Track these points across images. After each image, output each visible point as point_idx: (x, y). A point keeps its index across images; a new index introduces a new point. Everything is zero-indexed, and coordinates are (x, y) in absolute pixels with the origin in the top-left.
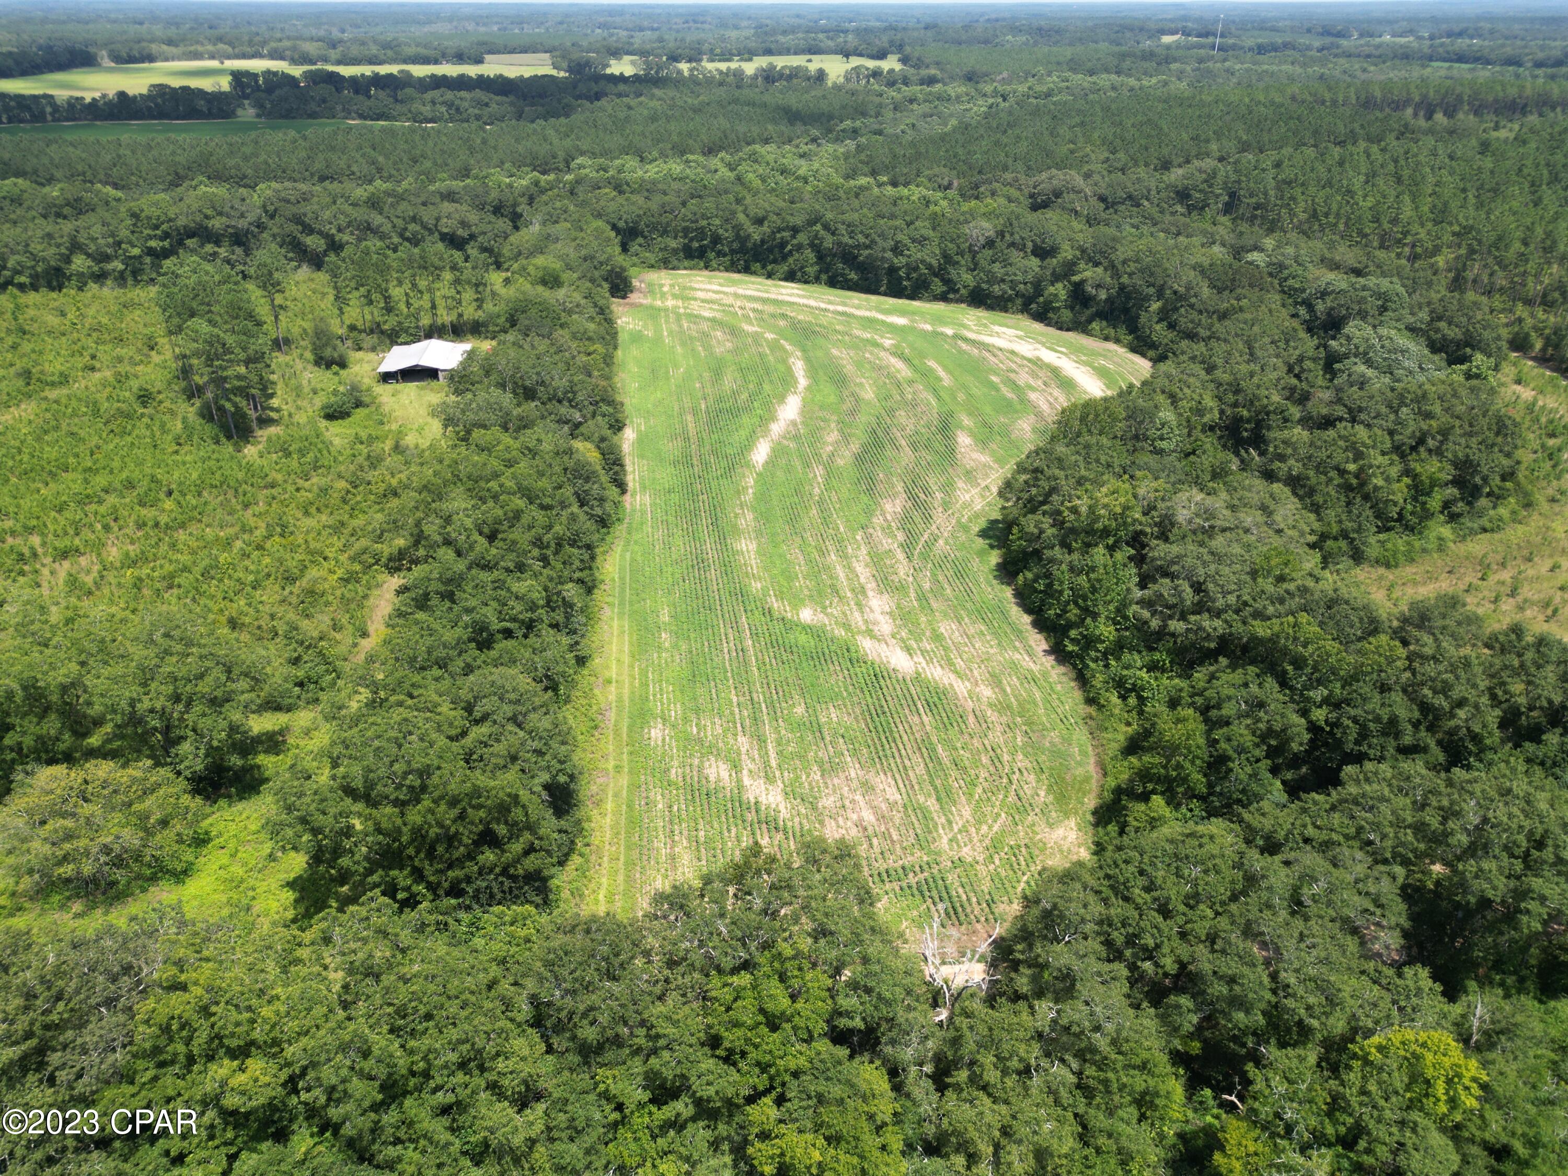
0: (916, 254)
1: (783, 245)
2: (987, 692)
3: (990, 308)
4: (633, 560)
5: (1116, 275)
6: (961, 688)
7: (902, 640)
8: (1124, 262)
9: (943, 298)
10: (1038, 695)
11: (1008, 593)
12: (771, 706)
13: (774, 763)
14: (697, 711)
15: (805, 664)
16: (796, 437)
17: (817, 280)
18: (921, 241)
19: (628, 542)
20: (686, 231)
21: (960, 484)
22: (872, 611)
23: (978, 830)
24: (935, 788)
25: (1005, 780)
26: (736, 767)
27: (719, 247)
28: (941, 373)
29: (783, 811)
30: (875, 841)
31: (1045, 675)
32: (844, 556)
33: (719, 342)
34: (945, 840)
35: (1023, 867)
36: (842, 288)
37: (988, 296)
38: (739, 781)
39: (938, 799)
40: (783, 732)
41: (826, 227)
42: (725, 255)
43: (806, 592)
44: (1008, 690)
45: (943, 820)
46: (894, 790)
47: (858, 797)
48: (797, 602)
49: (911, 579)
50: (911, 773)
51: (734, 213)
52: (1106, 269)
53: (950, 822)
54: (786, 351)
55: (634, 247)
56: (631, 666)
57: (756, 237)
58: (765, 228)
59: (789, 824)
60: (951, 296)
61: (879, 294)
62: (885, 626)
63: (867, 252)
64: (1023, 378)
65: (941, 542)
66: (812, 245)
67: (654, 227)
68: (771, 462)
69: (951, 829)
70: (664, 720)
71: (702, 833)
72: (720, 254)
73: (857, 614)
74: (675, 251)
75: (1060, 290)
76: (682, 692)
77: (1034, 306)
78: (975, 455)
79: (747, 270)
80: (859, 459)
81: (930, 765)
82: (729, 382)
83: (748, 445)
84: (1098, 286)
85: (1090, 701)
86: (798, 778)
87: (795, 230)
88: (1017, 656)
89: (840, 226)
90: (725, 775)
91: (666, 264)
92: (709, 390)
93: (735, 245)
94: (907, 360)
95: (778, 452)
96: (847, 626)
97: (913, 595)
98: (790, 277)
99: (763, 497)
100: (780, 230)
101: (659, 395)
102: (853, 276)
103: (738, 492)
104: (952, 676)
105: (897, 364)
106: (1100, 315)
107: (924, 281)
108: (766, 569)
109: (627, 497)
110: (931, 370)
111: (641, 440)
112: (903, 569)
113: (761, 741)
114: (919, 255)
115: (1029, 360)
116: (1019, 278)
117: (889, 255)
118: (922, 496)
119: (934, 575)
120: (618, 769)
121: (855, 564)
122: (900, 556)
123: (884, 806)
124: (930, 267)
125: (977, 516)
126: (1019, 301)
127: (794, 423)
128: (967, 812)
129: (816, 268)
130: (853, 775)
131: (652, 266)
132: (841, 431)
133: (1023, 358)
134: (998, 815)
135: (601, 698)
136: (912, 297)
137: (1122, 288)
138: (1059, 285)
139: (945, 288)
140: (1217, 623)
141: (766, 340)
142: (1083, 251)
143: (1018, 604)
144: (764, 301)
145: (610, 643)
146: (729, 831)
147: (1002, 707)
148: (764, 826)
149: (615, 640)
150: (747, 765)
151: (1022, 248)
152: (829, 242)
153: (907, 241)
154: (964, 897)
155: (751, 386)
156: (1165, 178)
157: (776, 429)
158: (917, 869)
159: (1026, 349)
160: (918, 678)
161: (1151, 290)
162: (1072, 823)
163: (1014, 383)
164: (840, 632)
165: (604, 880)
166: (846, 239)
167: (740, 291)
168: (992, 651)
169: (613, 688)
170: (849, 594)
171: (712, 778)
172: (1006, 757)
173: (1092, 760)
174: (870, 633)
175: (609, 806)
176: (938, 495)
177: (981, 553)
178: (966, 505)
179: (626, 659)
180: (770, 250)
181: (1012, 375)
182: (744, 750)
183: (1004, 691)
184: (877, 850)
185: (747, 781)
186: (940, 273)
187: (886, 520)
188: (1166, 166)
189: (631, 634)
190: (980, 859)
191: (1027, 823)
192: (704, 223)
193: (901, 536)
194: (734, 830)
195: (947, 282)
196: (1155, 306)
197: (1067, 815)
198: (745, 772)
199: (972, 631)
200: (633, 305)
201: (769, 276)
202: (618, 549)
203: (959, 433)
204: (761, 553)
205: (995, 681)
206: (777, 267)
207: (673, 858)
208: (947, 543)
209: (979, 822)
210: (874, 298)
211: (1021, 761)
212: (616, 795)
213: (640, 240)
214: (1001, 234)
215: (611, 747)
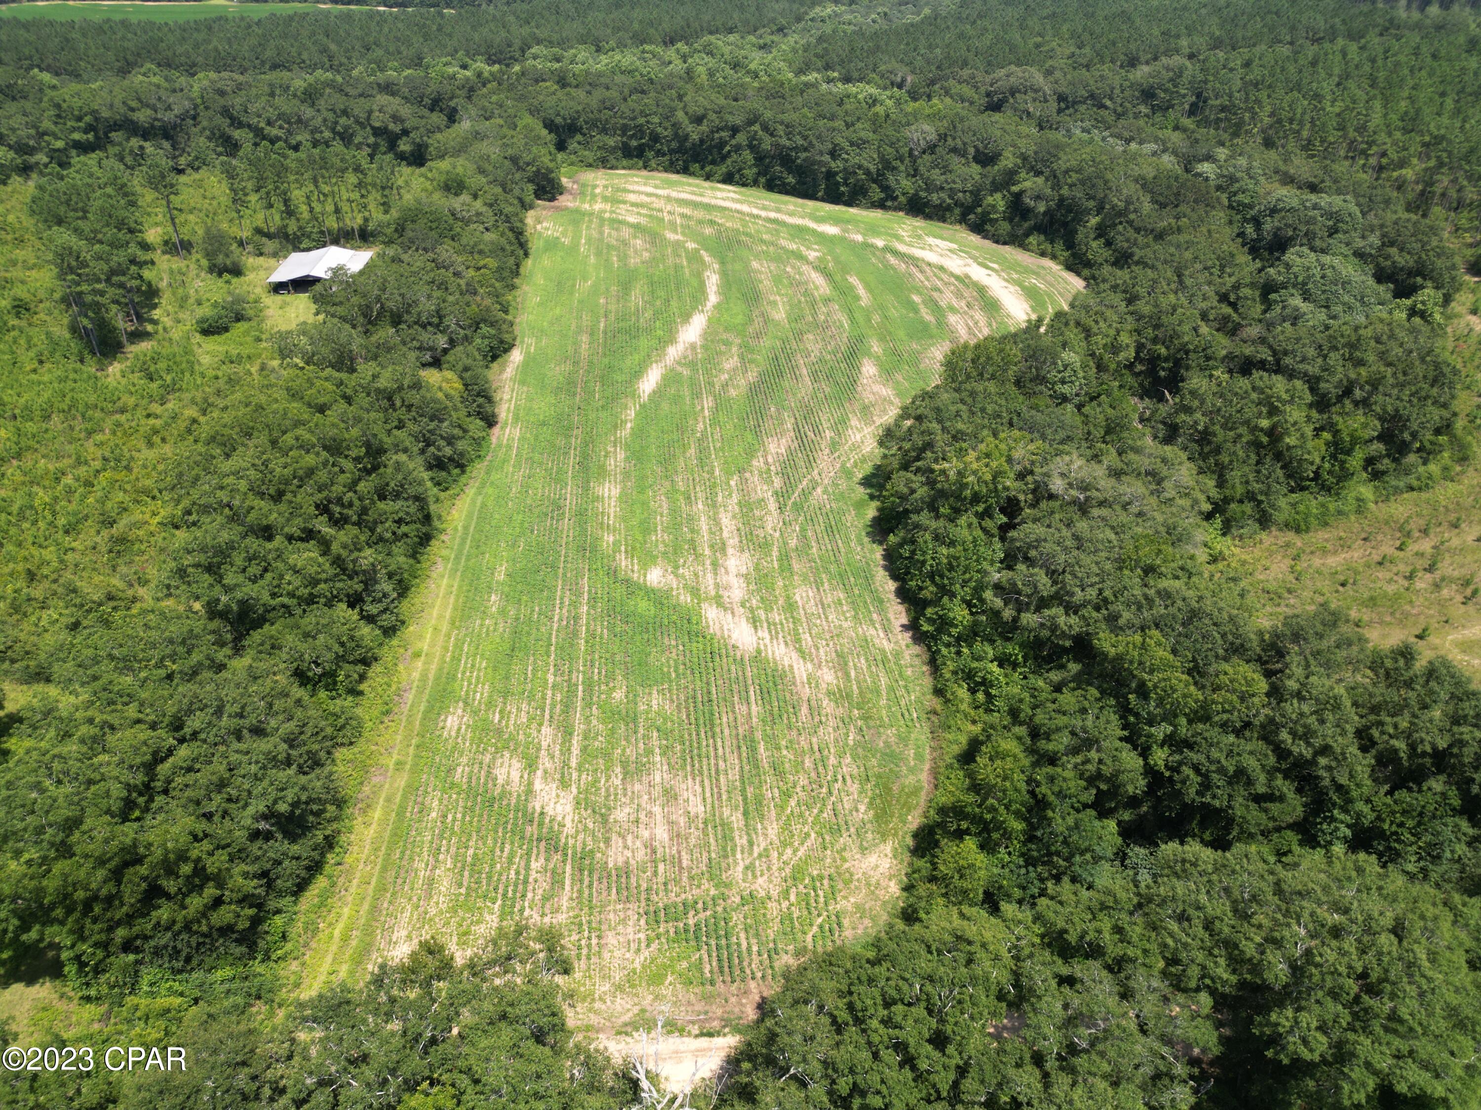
0: (854, 158)
1: (722, 144)
2: (828, 677)
3: (928, 217)
4: (484, 505)
5: (1056, 186)
6: (801, 670)
7: (752, 610)
8: (1067, 172)
9: (881, 205)
10: (884, 681)
11: (877, 553)
12: (589, 687)
13: (574, 763)
14: (506, 694)
15: (638, 638)
16: (692, 365)
17: (755, 183)
18: (859, 144)
19: (483, 485)
20: (624, 129)
21: (854, 422)
22: (727, 573)
23: (780, 854)
24: (745, 799)
25: (824, 790)
26: (531, 765)
27: (658, 146)
28: (861, 291)
29: (569, 824)
30: (661, 867)
31: (897, 655)
32: (713, 505)
33: (636, 252)
34: (740, 868)
35: (821, 905)
36: (780, 192)
37: (927, 204)
38: (530, 784)
39: (746, 814)
40: (594, 722)
41: (765, 128)
42: (664, 155)
43: (661, 548)
44: (853, 674)
45: (744, 841)
46: (699, 799)
47: (657, 810)
48: (648, 559)
49: (777, 534)
50: (722, 779)
51: (673, 110)
52: (1047, 179)
53: (751, 844)
54: (703, 262)
55: (573, 145)
56: (448, 636)
57: (695, 137)
58: (704, 128)
59: (571, 842)
60: (889, 203)
61: (817, 199)
62: (737, 591)
63: (804, 155)
64: (947, 298)
65: (819, 490)
66: (751, 147)
67: (593, 124)
68: (658, 394)
69: (751, 853)
70: (466, 704)
71: (471, 852)
72: (659, 153)
73: (709, 576)
74: (613, 150)
75: (998, 201)
76: (495, 669)
77: (972, 216)
78: (877, 388)
79: (685, 171)
80: (754, 390)
81: (747, 768)
82: (637, 297)
83: (638, 373)
84: (1038, 198)
85: (939, 692)
86: (596, 781)
87: (735, 130)
88: (872, 632)
89: (780, 128)
90: (515, 775)
91: (604, 163)
92: (613, 307)
93: (674, 145)
94: (828, 275)
95: (670, 379)
96: (695, 591)
97: (775, 553)
98: (728, 179)
99: (639, 433)
100: (719, 129)
101: (558, 311)
102: (791, 180)
103: (615, 427)
104: (794, 655)
105: (817, 279)
106: (1039, 228)
107: (862, 187)
108: (624, 519)
109: (496, 430)
110: (852, 288)
111: (525, 366)
112: (772, 521)
113: (567, 732)
114: (857, 160)
115: (957, 278)
116: (959, 186)
117: (827, 158)
118: (810, 434)
119: (803, 530)
120: (399, 764)
121: (722, 515)
122: (772, 505)
123: (682, 821)
124: (868, 172)
125: (864, 460)
126: (957, 211)
127: (693, 346)
128: (773, 830)
129: (755, 170)
130: (658, 779)
131: (590, 165)
132: (742, 357)
133: (952, 274)
134: (807, 835)
135: (404, 676)
136: (849, 204)
137: (1062, 200)
138: (998, 196)
139: (882, 195)
140: (1074, 620)
141: (686, 250)
142: (1024, 158)
143: (886, 568)
144: (695, 205)
145: (433, 606)
146: (502, 851)
147: (840, 696)
148: (543, 844)
149: (439, 601)
150: (545, 763)
151: (964, 155)
152: (767, 144)
153: (846, 145)
154: (744, 945)
155: (658, 303)
156: (1131, 76)
157: (673, 352)
158: (700, 906)
159: (956, 265)
160: (758, 657)
161: (1091, 204)
162: (888, 848)
163: (936, 304)
164: (685, 598)
165: (346, 911)
166: (784, 141)
167: (674, 194)
168: (845, 625)
169: (419, 664)
170: (707, 552)
171: (500, 781)
172: (832, 761)
173: (927, 766)
174: (718, 600)
175: (377, 814)
176: (828, 434)
177: (859, 505)
178: (855, 447)
179: (445, 627)
180: (710, 149)
181: (935, 295)
182: (544, 744)
183: (847, 675)
184: (661, 879)
185: (538, 785)
186: (878, 179)
187: (767, 463)
188: (1133, 62)
189: (458, 596)
190: (774, 893)
191: (837, 847)
192: (641, 120)
193: (778, 482)
194: (507, 847)
195: (885, 188)
196: (1094, 221)
197: (884, 837)
198: (539, 773)
199: (828, 599)
200: (557, 208)
201: (708, 177)
202: (471, 492)
203: (865, 361)
204: (624, 499)
205: (841, 663)
206: (715, 168)
207: (431, 882)
208: (825, 492)
209: (784, 844)
210: (810, 204)
211: (849, 766)
212: (388, 800)
213: (579, 137)
214: (943, 137)
215: (399, 738)
